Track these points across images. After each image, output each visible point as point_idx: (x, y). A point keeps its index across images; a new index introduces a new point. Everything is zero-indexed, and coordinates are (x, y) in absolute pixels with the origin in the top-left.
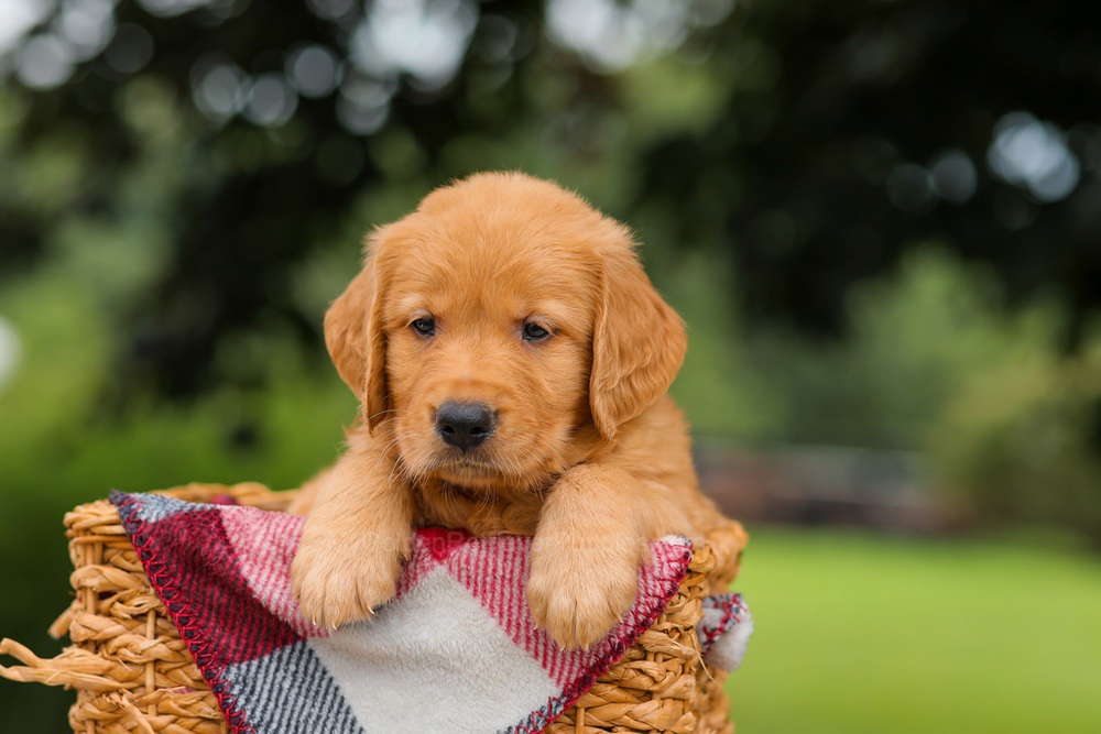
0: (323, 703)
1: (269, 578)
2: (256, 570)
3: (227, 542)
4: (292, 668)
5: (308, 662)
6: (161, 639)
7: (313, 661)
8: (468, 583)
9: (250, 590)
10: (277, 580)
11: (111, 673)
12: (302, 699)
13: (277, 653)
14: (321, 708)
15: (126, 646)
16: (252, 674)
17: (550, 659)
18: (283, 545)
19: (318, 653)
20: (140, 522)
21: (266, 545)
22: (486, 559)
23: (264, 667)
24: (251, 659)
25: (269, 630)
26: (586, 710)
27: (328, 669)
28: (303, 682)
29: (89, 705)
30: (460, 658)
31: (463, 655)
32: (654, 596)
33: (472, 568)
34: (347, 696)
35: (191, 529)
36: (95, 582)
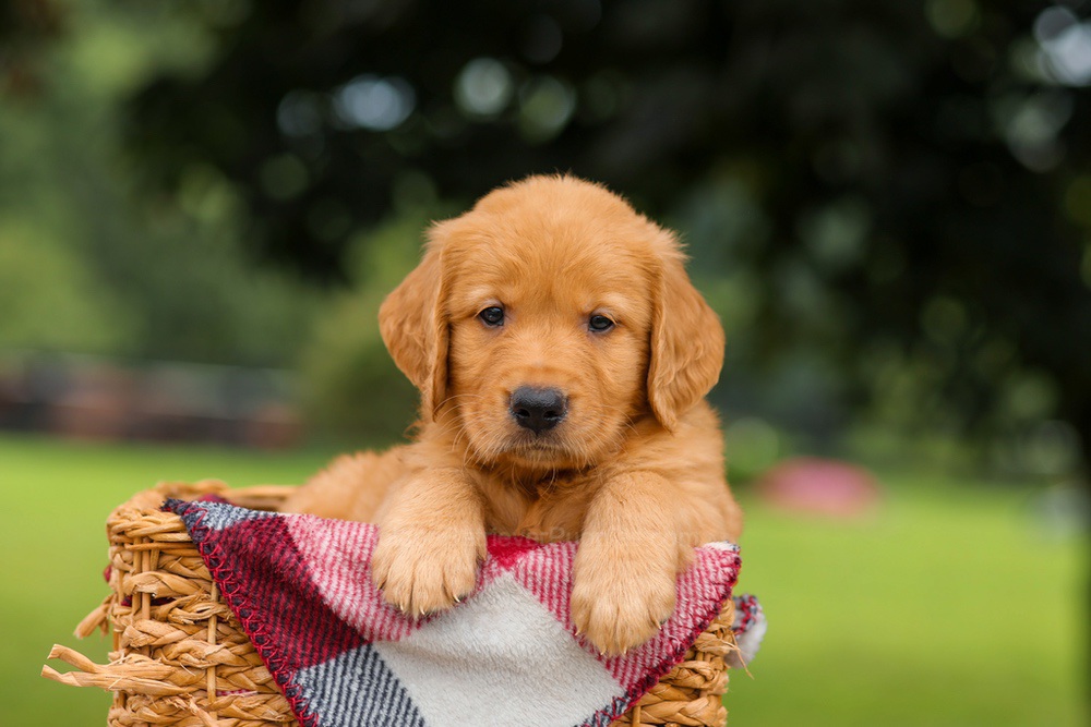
0: (391, 705)
1: (339, 585)
2: (326, 577)
3: (295, 549)
4: (359, 671)
5: (374, 665)
6: (224, 644)
7: (378, 664)
8: (535, 590)
9: (322, 597)
10: (347, 587)
11: (171, 677)
12: (370, 701)
13: (342, 658)
14: (389, 710)
15: (189, 652)
16: (321, 678)
18: (349, 551)
19: (383, 656)
20: (207, 529)
21: (332, 552)
22: (552, 567)
23: (331, 670)
24: (318, 663)
25: (334, 634)
26: (642, 707)
27: (393, 671)
28: (370, 685)
29: (147, 709)
30: (528, 661)
31: (531, 658)
32: (711, 599)
33: (539, 575)
34: (413, 698)
35: (259, 537)
36: (153, 588)
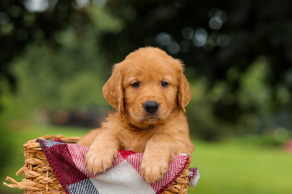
1: (80, 162)
2: (77, 160)
3: (69, 153)
4: (85, 185)
5: (89, 184)
6: (50, 178)
8: (132, 165)
9: (75, 166)
10: (82, 163)
11: (37, 186)
13: (81, 182)
15: (41, 179)
16: (75, 187)
17: (153, 185)
18: (83, 154)
19: (92, 182)
20: (46, 147)
21: (79, 154)
22: (137, 159)
23: (78, 185)
24: (75, 183)
25: (79, 176)
28: (88, 189)
30: (130, 184)
31: (131, 183)
32: (180, 169)
33: (133, 161)
34: (100, 193)
35: (60, 149)
36: (32, 162)
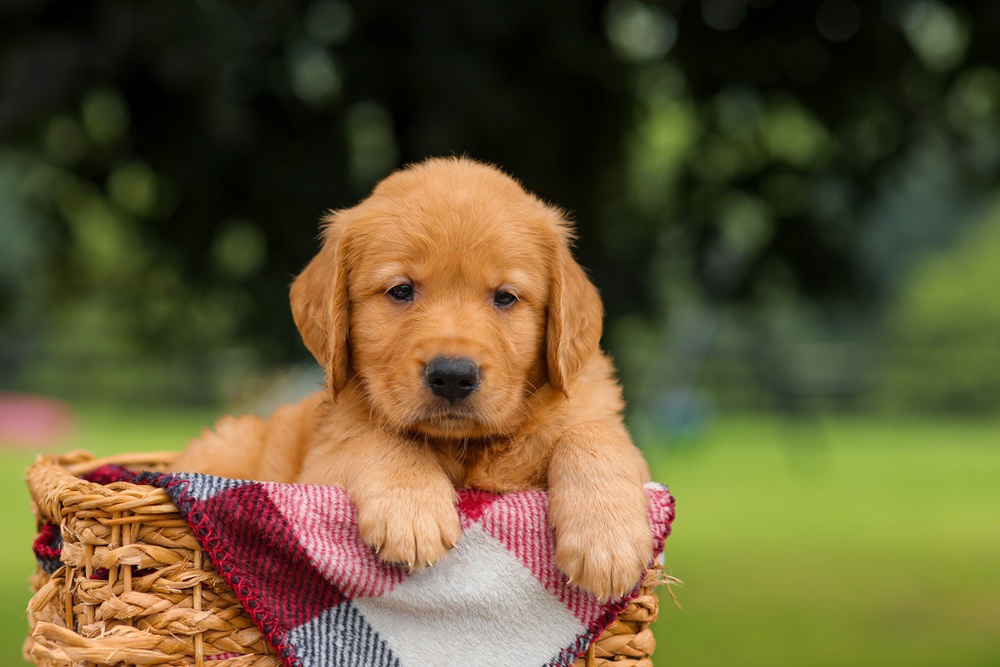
0: (374, 657)
1: (323, 546)
2: (311, 539)
3: (278, 514)
4: (341, 627)
5: (354, 620)
6: (212, 610)
7: (358, 620)
8: (501, 538)
9: (309, 559)
10: (331, 547)
11: (160, 646)
12: (354, 656)
13: (324, 615)
15: (178, 620)
16: (309, 637)
17: (574, 601)
18: (326, 512)
19: (363, 611)
20: (193, 500)
21: (311, 514)
22: (517, 515)
24: (304, 622)
25: (316, 592)
27: (372, 625)
28: (353, 640)
30: (499, 606)
31: (502, 603)
32: (655, 537)
33: (505, 524)
34: (394, 649)
35: (245, 505)
36: (137, 560)
